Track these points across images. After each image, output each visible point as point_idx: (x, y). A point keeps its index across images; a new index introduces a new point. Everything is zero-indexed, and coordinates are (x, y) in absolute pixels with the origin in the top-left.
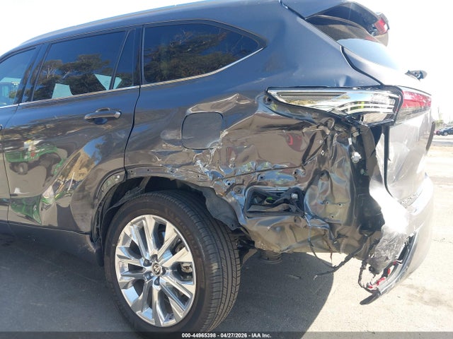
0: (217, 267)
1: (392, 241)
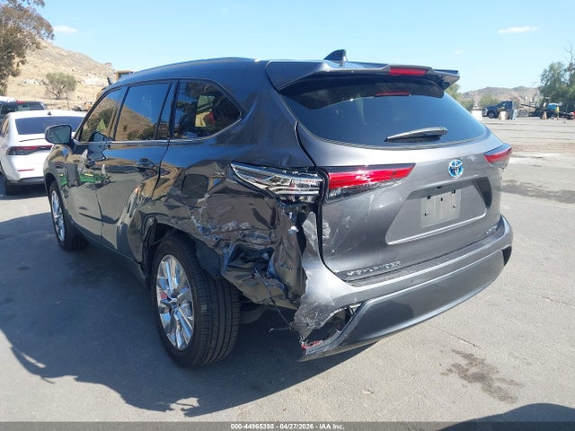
0: (206, 308)
1: (312, 309)
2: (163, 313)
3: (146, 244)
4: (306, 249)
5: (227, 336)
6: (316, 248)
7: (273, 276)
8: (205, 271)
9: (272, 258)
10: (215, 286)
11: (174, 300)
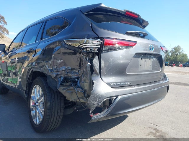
0: (50, 104)
1: (96, 97)
2: (32, 110)
3: (28, 82)
4: (94, 72)
5: (58, 117)
6: (98, 71)
7: (79, 87)
8: (50, 87)
9: (79, 80)
10: (54, 96)
11: (37, 104)
